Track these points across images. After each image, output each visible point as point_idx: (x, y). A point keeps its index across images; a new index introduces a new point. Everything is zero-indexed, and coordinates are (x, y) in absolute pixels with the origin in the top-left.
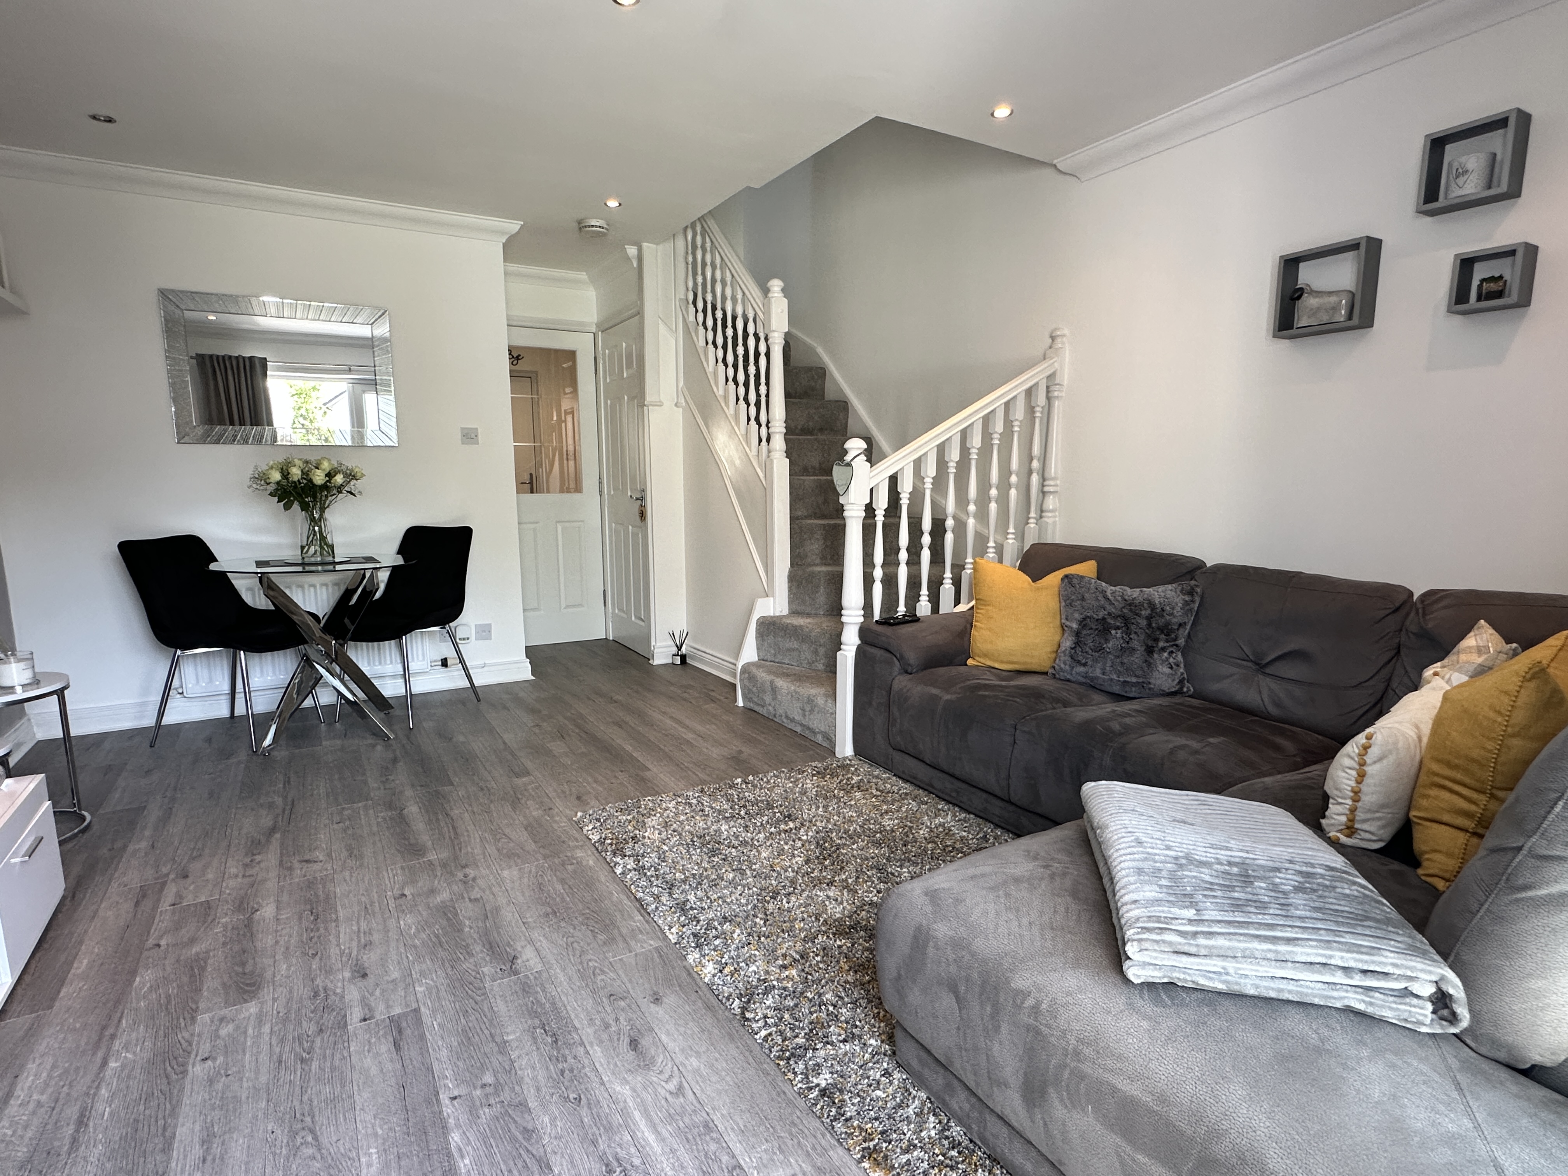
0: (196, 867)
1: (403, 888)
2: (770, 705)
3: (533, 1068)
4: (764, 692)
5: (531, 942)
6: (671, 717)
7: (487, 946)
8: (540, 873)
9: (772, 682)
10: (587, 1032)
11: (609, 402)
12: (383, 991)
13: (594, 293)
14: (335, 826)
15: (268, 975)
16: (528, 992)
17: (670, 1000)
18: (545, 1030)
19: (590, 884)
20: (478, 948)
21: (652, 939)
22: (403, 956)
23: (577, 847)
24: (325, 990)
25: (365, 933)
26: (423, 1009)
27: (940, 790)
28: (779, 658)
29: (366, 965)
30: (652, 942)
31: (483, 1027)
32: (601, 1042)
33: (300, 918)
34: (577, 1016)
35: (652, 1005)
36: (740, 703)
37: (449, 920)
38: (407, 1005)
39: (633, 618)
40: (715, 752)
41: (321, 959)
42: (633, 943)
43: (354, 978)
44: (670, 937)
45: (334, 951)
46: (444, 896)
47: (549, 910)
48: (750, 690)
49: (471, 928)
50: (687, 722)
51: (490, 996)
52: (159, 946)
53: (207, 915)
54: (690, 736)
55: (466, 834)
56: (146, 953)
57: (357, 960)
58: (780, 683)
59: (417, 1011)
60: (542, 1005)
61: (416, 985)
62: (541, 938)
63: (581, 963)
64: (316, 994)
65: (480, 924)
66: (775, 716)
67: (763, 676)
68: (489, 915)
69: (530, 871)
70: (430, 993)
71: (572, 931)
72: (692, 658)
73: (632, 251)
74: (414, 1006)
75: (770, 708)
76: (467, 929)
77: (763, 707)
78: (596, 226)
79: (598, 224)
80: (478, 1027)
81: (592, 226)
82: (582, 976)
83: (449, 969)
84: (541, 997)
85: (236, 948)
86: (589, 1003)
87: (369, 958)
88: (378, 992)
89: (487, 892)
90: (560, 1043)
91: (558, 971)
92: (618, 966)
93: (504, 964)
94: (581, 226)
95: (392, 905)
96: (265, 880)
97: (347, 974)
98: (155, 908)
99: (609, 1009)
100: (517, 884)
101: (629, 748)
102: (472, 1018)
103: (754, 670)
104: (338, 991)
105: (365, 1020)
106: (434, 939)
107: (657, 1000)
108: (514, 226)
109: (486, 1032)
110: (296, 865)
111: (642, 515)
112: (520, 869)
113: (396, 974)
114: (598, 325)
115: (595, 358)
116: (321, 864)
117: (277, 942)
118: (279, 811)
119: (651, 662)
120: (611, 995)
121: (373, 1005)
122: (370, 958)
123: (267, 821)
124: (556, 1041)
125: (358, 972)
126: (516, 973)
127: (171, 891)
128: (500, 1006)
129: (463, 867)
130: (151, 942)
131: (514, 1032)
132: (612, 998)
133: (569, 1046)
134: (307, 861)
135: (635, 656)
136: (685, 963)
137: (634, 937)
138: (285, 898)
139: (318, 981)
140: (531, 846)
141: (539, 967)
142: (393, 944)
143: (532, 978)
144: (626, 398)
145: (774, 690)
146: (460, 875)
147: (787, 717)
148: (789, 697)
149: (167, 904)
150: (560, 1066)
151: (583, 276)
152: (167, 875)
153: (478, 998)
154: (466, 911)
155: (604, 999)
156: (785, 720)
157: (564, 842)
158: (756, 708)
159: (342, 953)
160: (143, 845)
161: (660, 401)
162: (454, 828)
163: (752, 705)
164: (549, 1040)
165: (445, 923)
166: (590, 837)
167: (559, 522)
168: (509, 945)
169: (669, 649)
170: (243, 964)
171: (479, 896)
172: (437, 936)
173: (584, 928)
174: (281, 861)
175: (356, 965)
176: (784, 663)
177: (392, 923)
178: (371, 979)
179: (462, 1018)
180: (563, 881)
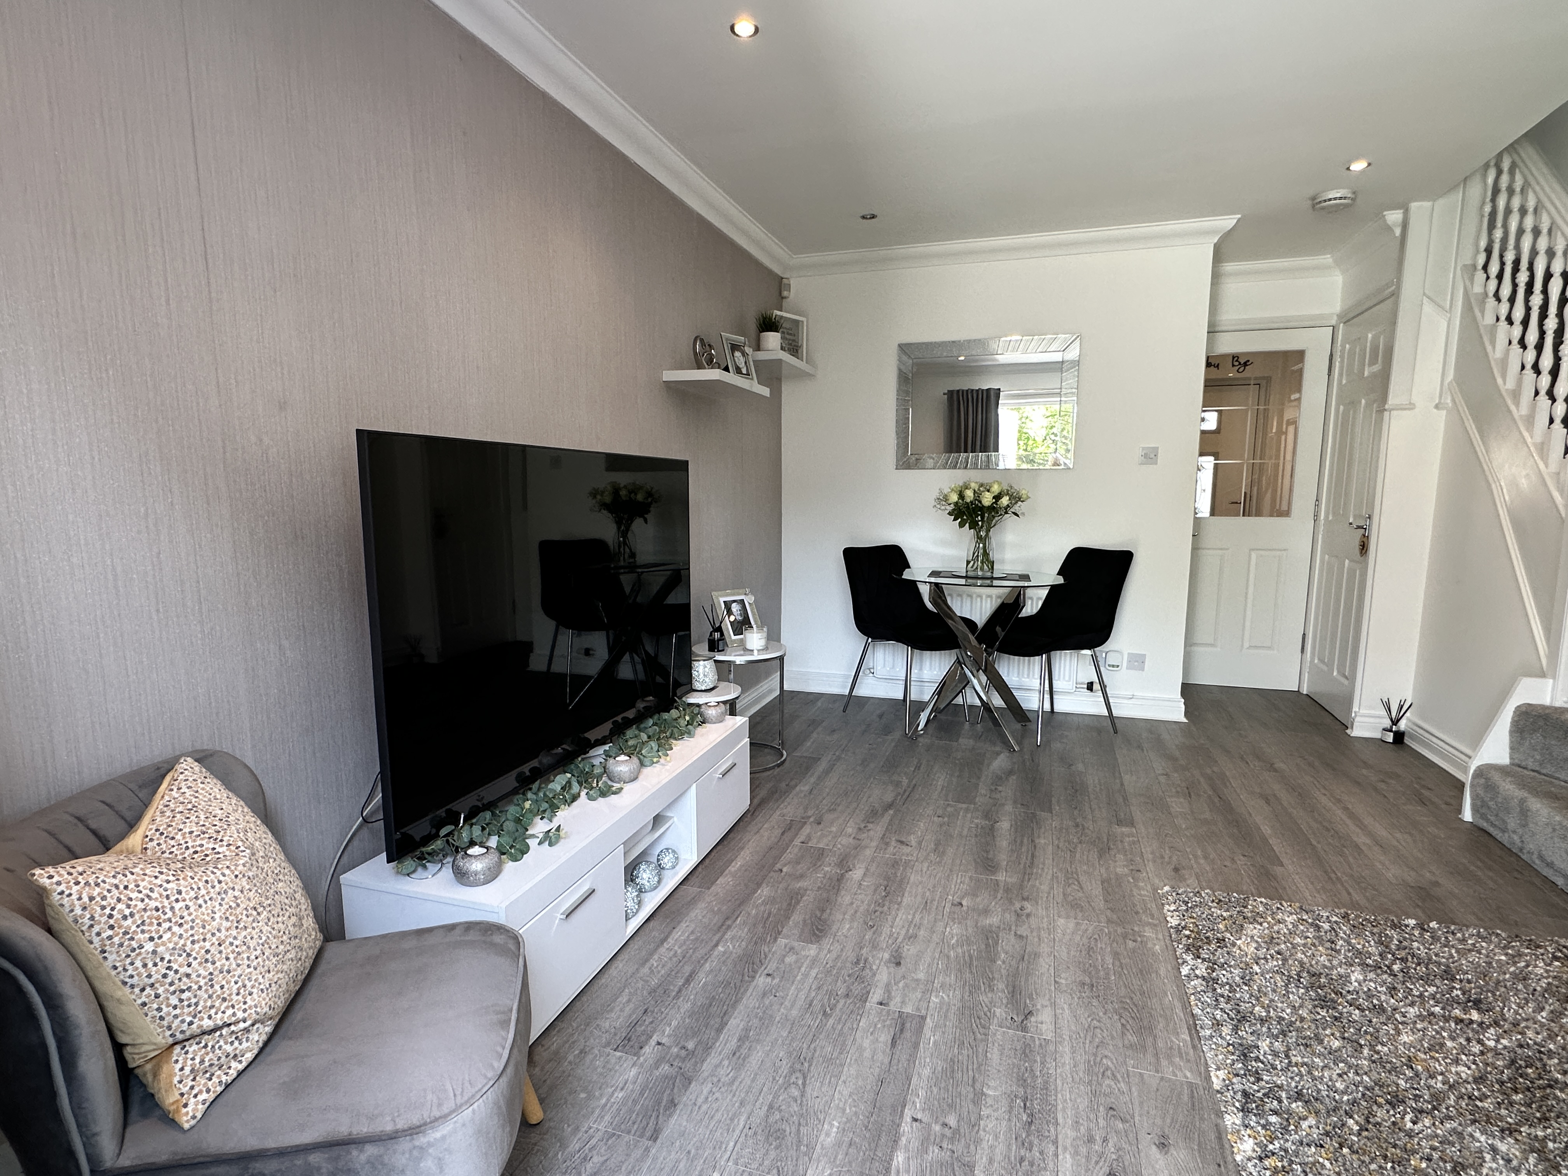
0: (829, 817)
1: (963, 898)
2: (1514, 832)
3: (996, 1137)
4: (1508, 811)
5: (1054, 1005)
7: (1011, 989)
8: (1096, 936)
9: (1522, 801)
10: (1067, 1134)
11: (1342, 407)
12: (906, 985)
14: (936, 819)
15: (834, 928)
16: (1026, 1056)
18: (1025, 1105)
19: (1144, 972)
20: (1001, 986)
22: (936, 961)
24: (866, 961)
25: (915, 926)
26: (928, 1020)
28: (1548, 769)
29: (904, 955)
30: (1189, 1074)
31: (970, 1067)
32: (1077, 1153)
33: (875, 890)
34: (1064, 1109)
36: (1467, 815)
37: (988, 945)
38: (918, 1009)
39: (1335, 674)
41: (874, 933)
42: (1164, 1063)
43: (890, 961)
44: (1214, 1079)
45: (886, 930)
46: (993, 920)
47: (1087, 980)
48: (1484, 804)
49: (1004, 962)
51: (990, 1039)
52: (781, 871)
53: (819, 859)
55: (1041, 866)
56: (772, 874)
57: (899, 947)
58: (1536, 805)
59: (923, 1018)
60: (1034, 1077)
61: (934, 994)
62: (1066, 1006)
63: (1095, 1055)
64: (857, 962)
65: (1014, 963)
66: (1521, 850)
67: (1508, 787)
68: (1026, 957)
69: (1087, 930)
70: (941, 1008)
71: (1101, 1014)
72: (1413, 738)
73: (1394, 217)
74: (923, 1012)
75: (1516, 837)
76: (999, 962)
77: (1503, 831)
78: (1335, 199)
79: (1338, 195)
80: (965, 1063)
81: (1330, 200)
82: (1089, 1071)
83: (968, 994)
84: (1037, 1068)
85: (825, 895)
86: (1083, 1103)
87: (908, 950)
88: (901, 985)
89: (1035, 934)
90: (1033, 1127)
91: (1066, 1050)
92: (1135, 1080)
93: (1017, 1015)
94: (1316, 203)
95: (947, 909)
96: (866, 847)
97: (886, 956)
98: (791, 840)
99: (1102, 1122)
100: (1067, 937)
101: (1267, 830)
102: (965, 1052)
104: (874, 967)
105: (881, 1004)
106: (967, 958)
107: (1163, 1146)
108: (1228, 222)
109: (970, 1073)
110: (893, 843)
111: (1364, 547)
112: (1077, 924)
113: (921, 976)
114: (1340, 316)
115: (1331, 355)
116: (910, 848)
117: (852, 903)
118: (901, 791)
119: (1348, 731)
120: (1111, 1108)
121: (893, 994)
122: (910, 951)
123: (889, 797)
124: (1030, 1123)
125: (895, 958)
126: (1024, 1029)
127: (806, 830)
128: (994, 1055)
129: (1023, 899)
130: (778, 866)
131: (995, 1089)
132: (1111, 1112)
133: (1041, 1137)
134: (902, 842)
135: (1329, 720)
137: (1169, 1057)
138: (873, 869)
139: (864, 951)
140: (1099, 903)
141: (1049, 1036)
142: (932, 945)
143: (1037, 1043)
144: (1363, 401)
145: (1524, 813)
146: (1018, 906)
148: (1550, 830)
149: (800, 840)
150: (1023, 1152)
151: (1327, 259)
152: (810, 817)
153: (979, 1035)
154: (1007, 944)
155: (1101, 1109)
157: (1137, 913)
158: (1491, 830)
159: (891, 936)
160: (807, 788)
161: (1410, 403)
162: (1033, 856)
163: (1485, 824)
164: (1025, 1118)
165: (983, 947)
166: (1169, 919)
167: (1253, 550)
168: (1031, 998)
169: (1378, 720)
170: (823, 911)
171: (1025, 935)
172: (971, 957)
173: (1116, 1017)
174: (884, 835)
175: (897, 951)
176: (1557, 779)
177: (940, 926)
178: (902, 970)
179: (956, 1046)
180: (1116, 955)
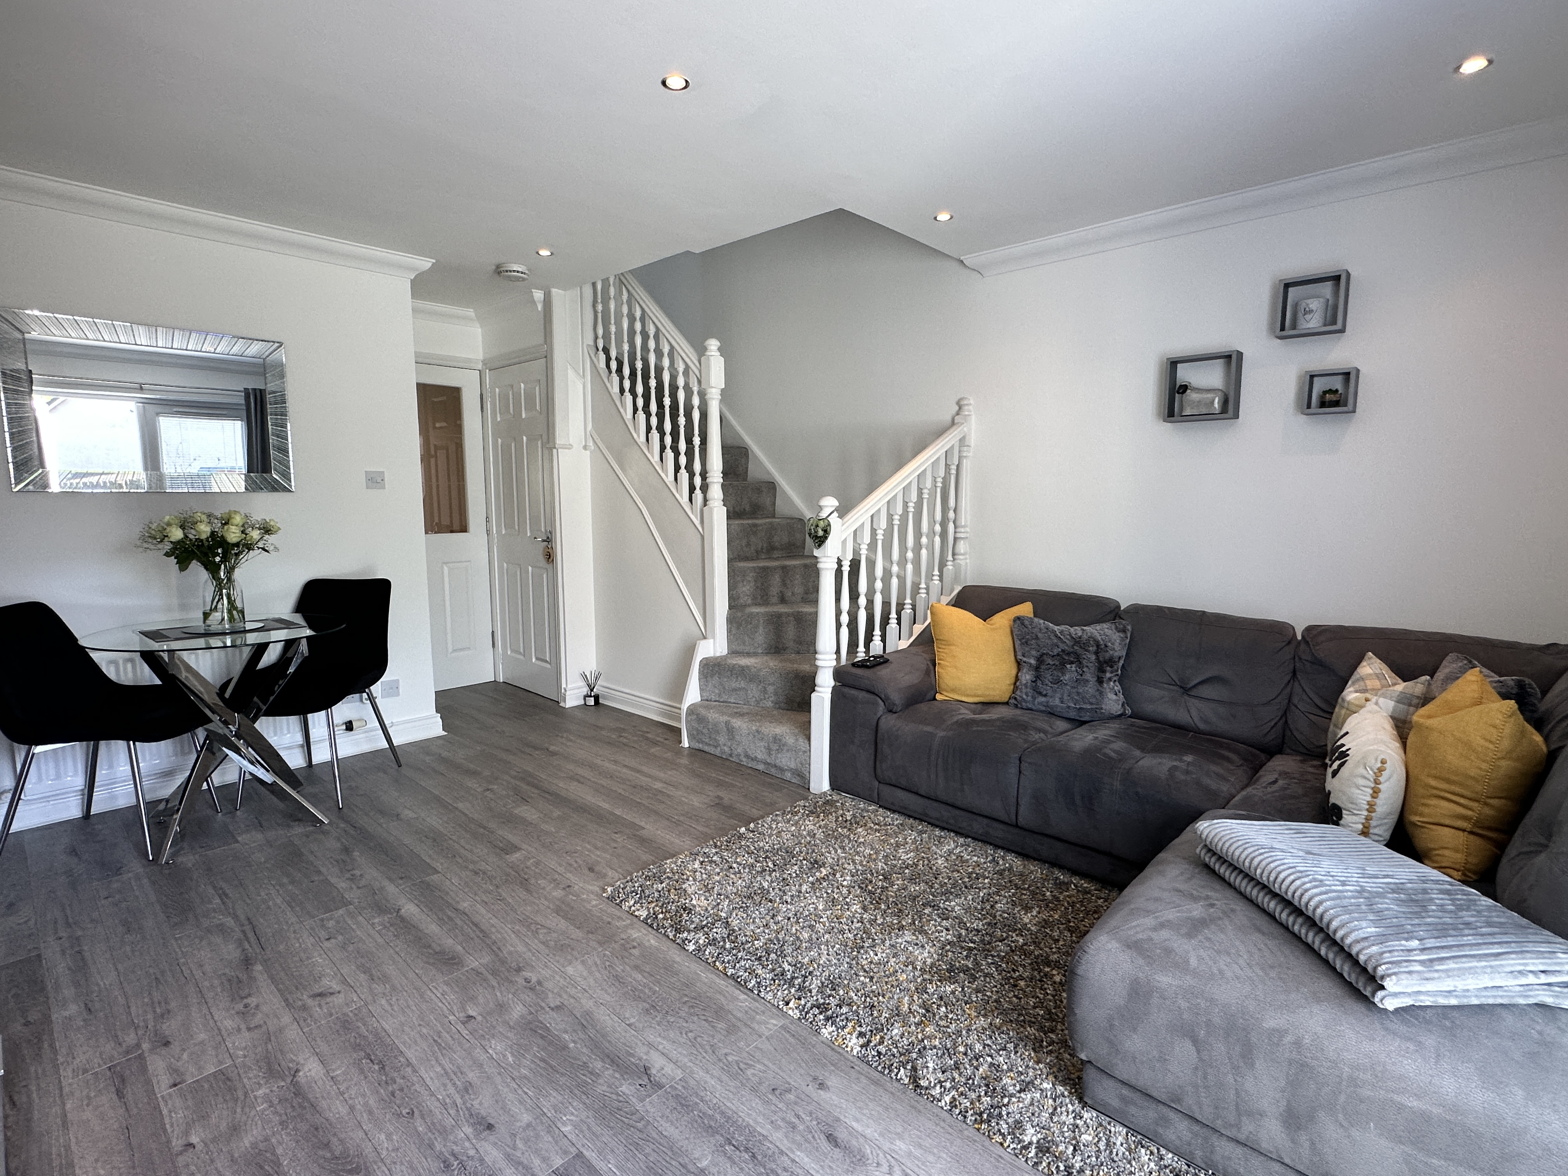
0: (170, 1027)
1: (464, 1009)
2: (725, 745)
4: (718, 732)
5: (650, 1045)
6: (625, 766)
7: (607, 1061)
8: (608, 963)
9: (727, 723)
10: (778, 1138)
11: (500, 440)
12: (526, 1141)
13: (480, 330)
14: (327, 944)
15: (369, 1152)
16: (687, 1106)
17: (833, 1081)
18: (734, 1146)
19: (669, 968)
20: (599, 1065)
21: (772, 1018)
22: (520, 1092)
23: (626, 927)
24: (454, 1155)
25: (455, 1073)
26: (585, 1152)
27: (938, 819)
28: (725, 697)
29: (483, 1113)
30: (774, 1022)
31: (668, 1159)
32: (799, 1145)
33: (362, 1071)
34: (757, 1123)
35: (819, 1091)
36: (686, 743)
37: (542, 1037)
38: (566, 1153)
39: (534, 660)
40: (696, 801)
41: (422, 1117)
42: (756, 1026)
43: (478, 1132)
44: (790, 1012)
45: (432, 1104)
46: (518, 1011)
47: (648, 1006)
48: (699, 732)
49: (574, 1042)
50: (644, 769)
51: (650, 1119)
52: (192, 1145)
53: (232, 1090)
54: (658, 785)
55: (493, 930)
56: (181, 1161)
57: (468, 1109)
58: (737, 723)
59: (580, 1155)
60: (711, 1117)
61: (559, 1125)
62: (659, 1039)
63: (720, 1060)
64: (447, 1166)
65: (582, 1036)
66: (731, 755)
67: (713, 716)
68: (585, 1023)
69: (596, 963)
70: (582, 1131)
71: (685, 1024)
72: (605, 698)
73: (538, 295)
74: (574, 1151)
75: (725, 748)
76: (572, 1045)
77: (716, 747)
78: (516, 271)
79: (519, 270)
80: (660, 1159)
81: (512, 271)
82: (733, 1076)
83: (584, 1097)
84: (704, 1108)
85: (303, 1127)
86: (757, 1103)
87: (481, 1104)
89: (565, 996)
90: (759, 1157)
91: (701, 1073)
92: (758, 1054)
93: (640, 1078)
94: (499, 270)
95: (465, 1032)
96: (281, 1030)
97: (468, 1130)
98: (151, 1093)
99: (780, 1105)
100: (591, 980)
101: (606, 806)
102: (648, 1150)
103: (703, 712)
104: (472, 1152)
106: (542, 1064)
107: (822, 1086)
108: (425, 264)
109: (674, 1163)
110: (310, 1002)
111: (549, 557)
112: (583, 962)
113: (526, 1118)
114: (484, 363)
115: (481, 395)
116: (342, 995)
117: (352, 1108)
118: (238, 934)
119: (562, 704)
120: (773, 1090)
121: (525, 1162)
122: (483, 1103)
123: (231, 951)
124: (754, 1156)
125: (480, 1124)
126: (660, 1086)
127: (157, 1065)
128: (670, 1130)
129: (518, 971)
130: (177, 1144)
131: (704, 1156)
132: (777, 1092)
133: (772, 1158)
134: (321, 995)
135: (541, 700)
136: (820, 1038)
137: (753, 1019)
138: (323, 1048)
139: (438, 1147)
140: (577, 934)
141: (679, 1074)
142: (497, 1080)
143: (679, 1088)
144: (525, 438)
145: (731, 731)
146: (521, 981)
147: (747, 756)
148: (751, 737)
149: (163, 1087)
151: (470, 312)
152: (138, 1045)
153: (638, 1124)
154: (555, 1022)
155: (770, 1096)
156: (744, 760)
157: (609, 923)
158: (706, 748)
159: (444, 1105)
160: (73, 1009)
161: (570, 445)
162: (476, 925)
163: (701, 746)
164: (746, 1156)
165: (541, 1042)
166: (637, 913)
167: (445, 563)
168: (632, 1055)
169: (580, 690)
170: (327, 1146)
171: (559, 1003)
172: (542, 1060)
173: (696, 1018)
174: (286, 1000)
175: (471, 1115)
176: (730, 702)
177: (478, 1052)
178: (502, 1130)
179: (636, 1152)
180: (636, 968)
